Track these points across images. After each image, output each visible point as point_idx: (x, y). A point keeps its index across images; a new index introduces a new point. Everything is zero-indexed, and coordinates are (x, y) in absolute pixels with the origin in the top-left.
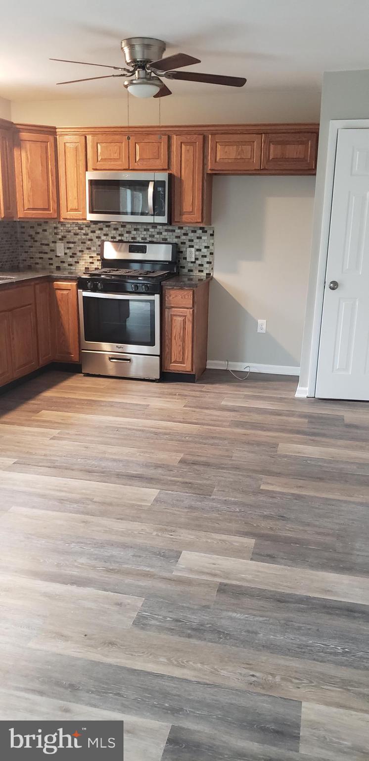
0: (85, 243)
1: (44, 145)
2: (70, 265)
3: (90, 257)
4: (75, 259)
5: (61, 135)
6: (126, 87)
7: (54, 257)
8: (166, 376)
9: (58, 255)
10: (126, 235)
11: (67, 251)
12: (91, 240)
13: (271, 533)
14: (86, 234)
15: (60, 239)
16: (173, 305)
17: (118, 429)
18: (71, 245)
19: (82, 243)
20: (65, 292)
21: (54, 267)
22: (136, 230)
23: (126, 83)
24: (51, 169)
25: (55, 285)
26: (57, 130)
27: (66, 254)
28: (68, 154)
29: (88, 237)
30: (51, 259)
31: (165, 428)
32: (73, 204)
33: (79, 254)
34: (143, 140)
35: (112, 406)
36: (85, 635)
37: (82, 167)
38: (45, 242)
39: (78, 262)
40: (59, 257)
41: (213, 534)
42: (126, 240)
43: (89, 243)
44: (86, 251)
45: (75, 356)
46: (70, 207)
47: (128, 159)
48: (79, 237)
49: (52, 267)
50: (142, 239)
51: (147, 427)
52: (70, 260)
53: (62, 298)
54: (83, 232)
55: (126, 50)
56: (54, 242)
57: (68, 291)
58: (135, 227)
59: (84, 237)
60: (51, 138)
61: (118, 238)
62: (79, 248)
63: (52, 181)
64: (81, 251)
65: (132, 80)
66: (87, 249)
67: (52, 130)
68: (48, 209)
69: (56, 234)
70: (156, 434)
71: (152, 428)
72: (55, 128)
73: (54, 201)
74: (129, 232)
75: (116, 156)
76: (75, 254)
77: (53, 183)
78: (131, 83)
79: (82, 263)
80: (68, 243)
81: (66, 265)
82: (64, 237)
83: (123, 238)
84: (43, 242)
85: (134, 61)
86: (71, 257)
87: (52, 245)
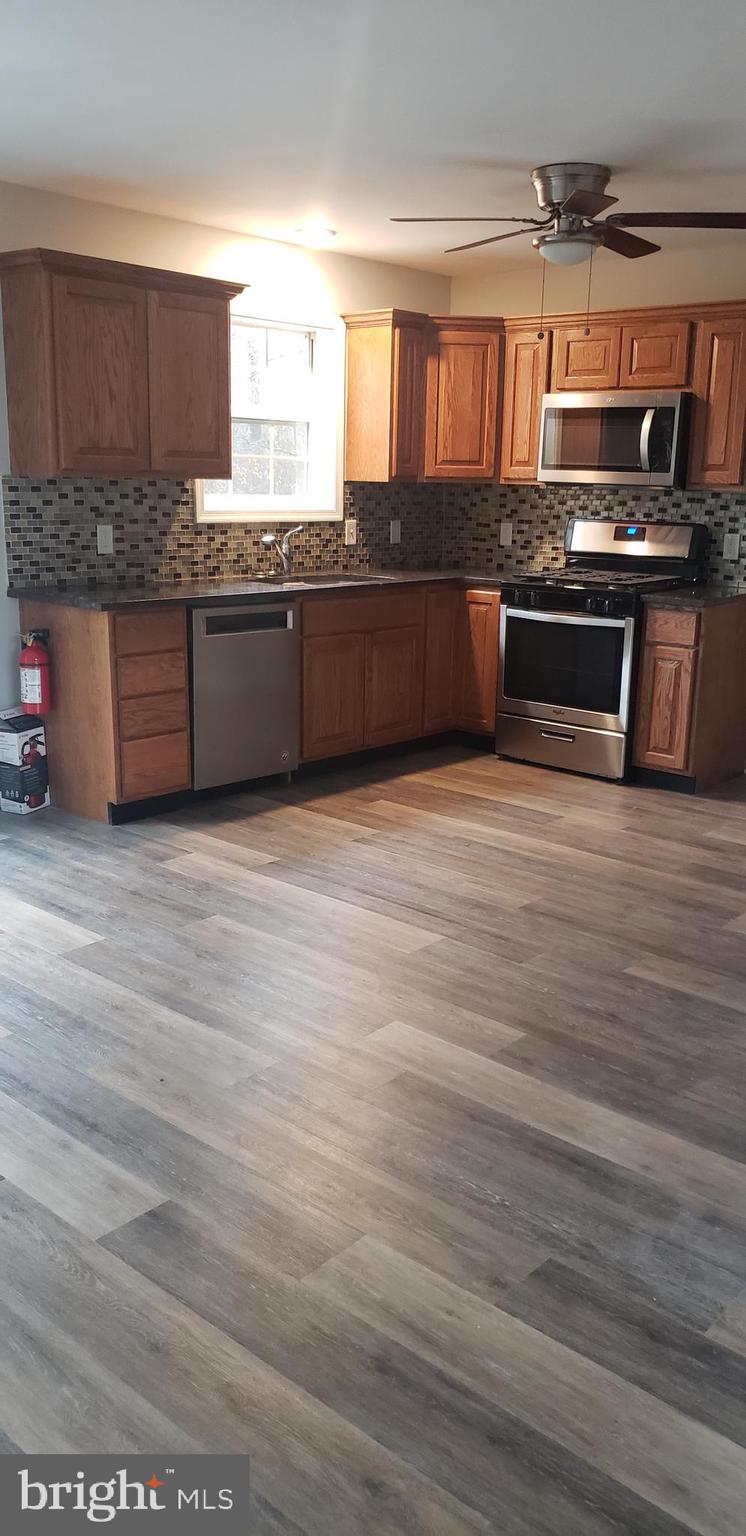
0: (547, 522)
1: (480, 350)
2: (520, 562)
3: (554, 549)
4: (529, 552)
5: (514, 331)
6: (537, 247)
7: (495, 548)
8: (636, 775)
9: (502, 544)
10: (617, 509)
11: (518, 537)
12: (557, 517)
13: (569, 1033)
14: (550, 507)
15: (508, 516)
16: (658, 640)
17: (469, 843)
18: (525, 527)
19: (542, 522)
20: (483, 608)
21: (494, 565)
22: (636, 498)
23: (535, 242)
24: (490, 391)
25: (468, 596)
26: (506, 324)
27: (514, 542)
28: (521, 365)
29: (554, 512)
30: (490, 551)
31: (553, 855)
32: (522, 453)
33: (536, 542)
34: (646, 333)
35: (496, 810)
36: (162, 1080)
37: (542, 385)
38: (482, 520)
39: (533, 558)
40: (503, 547)
41: (465, 1011)
42: (616, 518)
43: (553, 522)
44: (547, 538)
45: (488, 724)
46: (517, 456)
47: (617, 368)
48: (538, 512)
49: (490, 565)
50: (646, 515)
51: (525, 850)
52: (520, 552)
53: (477, 618)
54: (546, 502)
55: (538, 186)
56: (499, 521)
57: (488, 607)
58: (634, 493)
59: (546, 512)
60: (495, 338)
61: (604, 514)
62: (537, 533)
63: (490, 412)
64: (540, 538)
65: (545, 237)
66: (550, 533)
67: (497, 324)
68: (479, 462)
69: (503, 506)
70: (527, 860)
71: (532, 852)
72: (503, 320)
73: (490, 447)
74: (623, 503)
75: (598, 364)
76: (530, 542)
77: (491, 417)
78: (542, 241)
79: (539, 558)
80: (519, 522)
81: (513, 562)
82: (514, 511)
83: (611, 514)
84: (480, 521)
85: (549, 203)
86: (523, 547)
87: (494, 526)
